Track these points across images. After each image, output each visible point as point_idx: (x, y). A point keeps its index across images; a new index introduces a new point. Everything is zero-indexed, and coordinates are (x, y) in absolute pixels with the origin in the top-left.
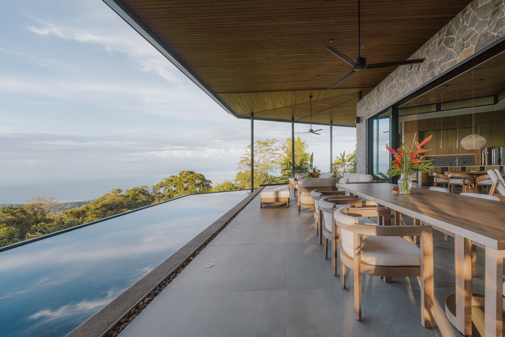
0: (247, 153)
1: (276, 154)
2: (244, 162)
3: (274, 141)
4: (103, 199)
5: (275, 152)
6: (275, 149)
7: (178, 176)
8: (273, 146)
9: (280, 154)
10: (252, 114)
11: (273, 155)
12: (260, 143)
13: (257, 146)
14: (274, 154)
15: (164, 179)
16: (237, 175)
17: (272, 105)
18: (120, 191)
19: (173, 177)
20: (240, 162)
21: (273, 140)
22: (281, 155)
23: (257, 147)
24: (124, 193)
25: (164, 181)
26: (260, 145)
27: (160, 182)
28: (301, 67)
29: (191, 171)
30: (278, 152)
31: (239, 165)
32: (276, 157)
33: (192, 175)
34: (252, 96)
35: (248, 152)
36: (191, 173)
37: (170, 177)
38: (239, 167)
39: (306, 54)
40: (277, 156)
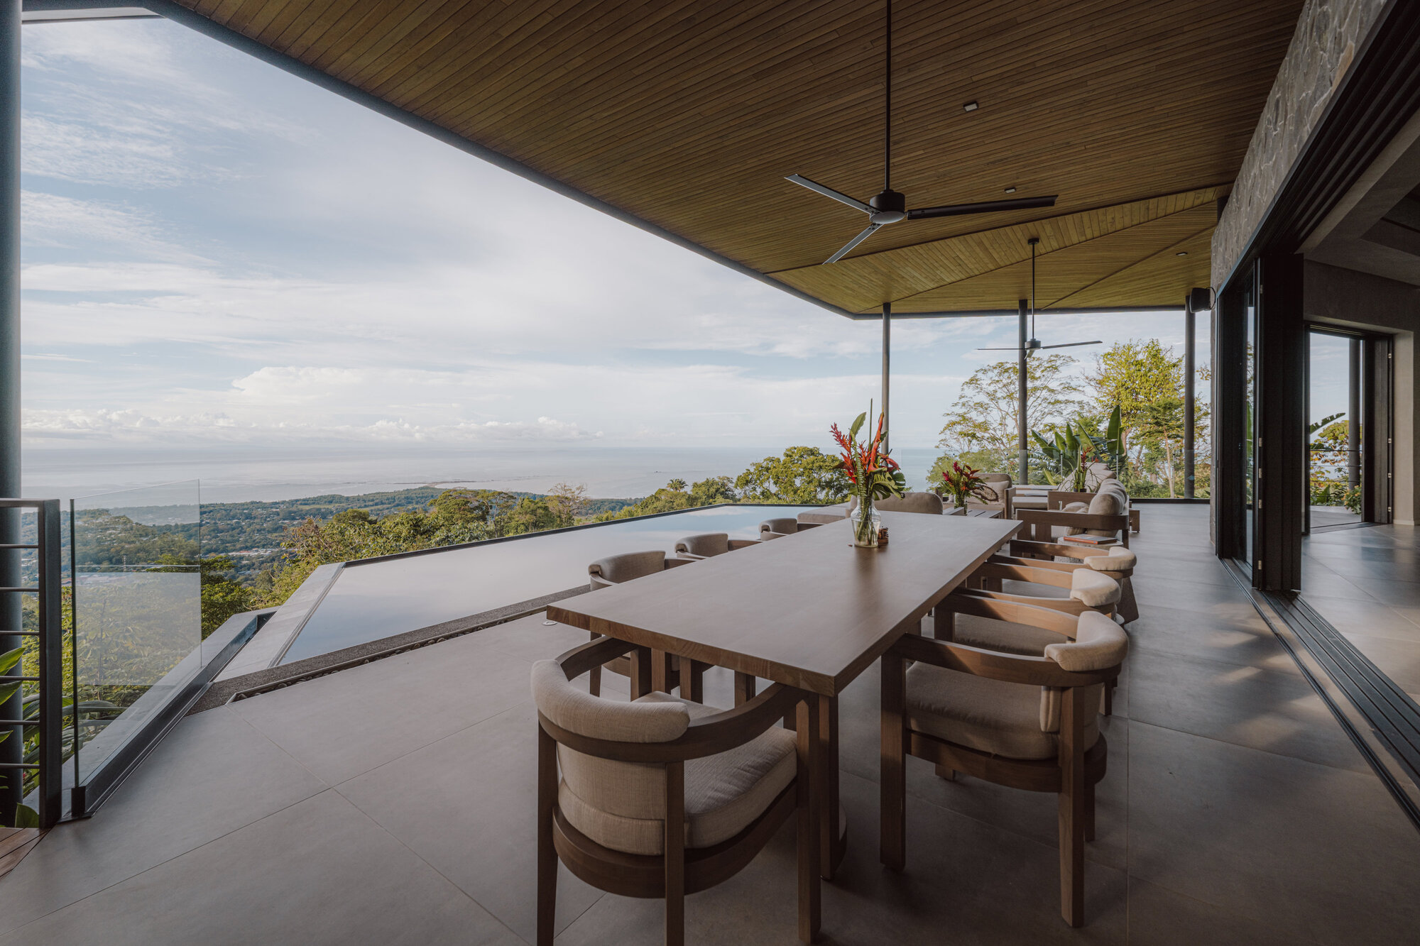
0: (963, 400)
1: (1067, 402)
2: (958, 428)
3: (1058, 363)
4: (655, 498)
5: (1060, 397)
6: (1062, 386)
7: (783, 458)
8: (1055, 376)
9: (1080, 403)
10: (887, 306)
11: (1051, 406)
12: (1006, 371)
13: (997, 379)
14: (1057, 402)
15: (754, 464)
16: (934, 465)
17: (926, 278)
18: (682, 484)
19: (771, 460)
20: (945, 428)
21: (1052, 358)
22: (1086, 407)
23: (998, 381)
24: (688, 489)
25: (752, 470)
26: (1006, 374)
27: (745, 471)
28: (935, 181)
29: (811, 447)
30: (1075, 396)
31: (943, 436)
32: (1065, 413)
33: (812, 457)
34: (855, 268)
35: (967, 399)
36: (812, 452)
37: (765, 460)
38: (942, 440)
39: (922, 152)
40: (1069, 411)
